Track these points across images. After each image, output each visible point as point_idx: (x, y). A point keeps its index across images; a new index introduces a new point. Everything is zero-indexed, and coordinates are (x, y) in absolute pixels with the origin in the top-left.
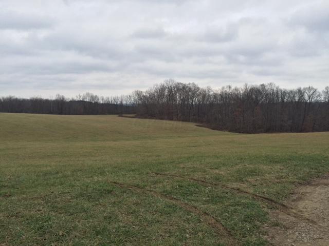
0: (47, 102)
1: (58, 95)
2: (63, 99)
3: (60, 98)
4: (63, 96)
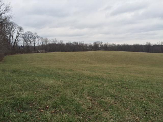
0: (141, 46)
1: (147, 42)
2: (150, 44)
3: (148, 44)
4: (150, 43)
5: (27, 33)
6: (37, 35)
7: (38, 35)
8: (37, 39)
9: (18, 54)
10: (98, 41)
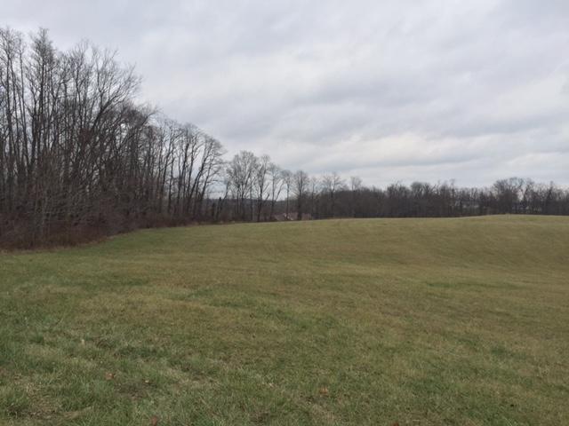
5: (241, 156)
6: (268, 162)
7: (272, 164)
8: (268, 177)
9: (200, 224)
10: (512, 179)
